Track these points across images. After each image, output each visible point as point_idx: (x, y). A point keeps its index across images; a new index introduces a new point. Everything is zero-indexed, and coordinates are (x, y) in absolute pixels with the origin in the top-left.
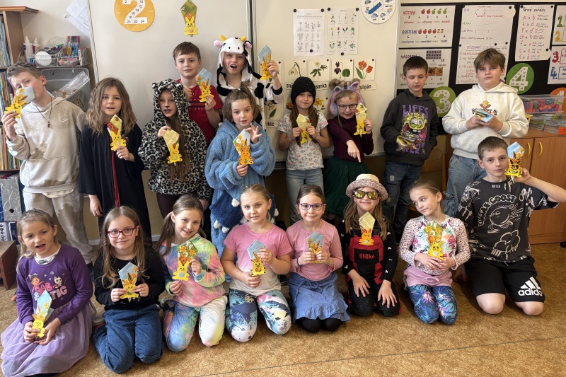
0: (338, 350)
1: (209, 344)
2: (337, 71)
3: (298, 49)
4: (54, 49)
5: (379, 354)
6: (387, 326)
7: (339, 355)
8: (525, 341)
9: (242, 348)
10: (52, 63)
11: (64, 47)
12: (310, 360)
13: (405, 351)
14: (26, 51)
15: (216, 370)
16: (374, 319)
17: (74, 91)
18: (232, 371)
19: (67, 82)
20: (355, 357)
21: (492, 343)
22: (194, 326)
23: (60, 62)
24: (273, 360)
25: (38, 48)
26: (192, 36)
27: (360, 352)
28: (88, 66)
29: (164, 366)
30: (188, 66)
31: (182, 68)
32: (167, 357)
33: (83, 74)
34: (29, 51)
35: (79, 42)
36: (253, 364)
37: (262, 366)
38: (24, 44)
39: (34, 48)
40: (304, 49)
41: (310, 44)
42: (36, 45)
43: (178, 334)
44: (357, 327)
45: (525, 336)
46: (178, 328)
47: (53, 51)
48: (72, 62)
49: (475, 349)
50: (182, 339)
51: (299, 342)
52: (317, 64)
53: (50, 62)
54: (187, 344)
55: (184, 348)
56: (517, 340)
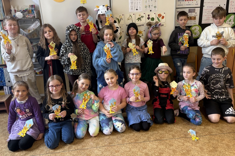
0: (148, 138)
1: (93, 136)
2: (148, 18)
3: (131, 9)
4: (24, 11)
5: (165, 139)
6: (169, 128)
7: (149, 139)
8: (229, 133)
9: (107, 137)
10: (23, 17)
11: (28, 10)
12: (136, 142)
14: (12, 12)
15: (96, 146)
16: (164, 125)
17: (33, 29)
18: (103, 146)
19: (30, 25)
20: (155, 140)
21: (214, 134)
22: (87, 128)
23: (27, 16)
24: (120, 141)
25: (17, 11)
26: (84, 4)
27: (157, 138)
28: (39, 18)
29: (75, 144)
30: (83, 17)
31: (80, 18)
32: (76, 141)
33: (37, 22)
34: (13, 12)
35: (34, 7)
36: (112, 143)
37: (115, 144)
38: (11, 9)
39: (15, 10)
40: (134, 9)
41: (136, 6)
42: (16, 9)
43: (80, 132)
44: (157, 128)
45: (229, 131)
46: (80, 129)
47: (23, 12)
48: (32, 16)
49: (207, 136)
50: (82, 133)
51: (132, 134)
52: (140, 15)
53: (22, 17)
54: (84, 135)
55: (83, 137)
56: (225, 133)
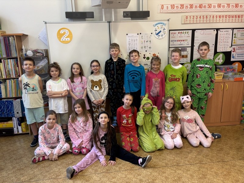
2: (144, 58)
8: (218, 162)
13: (169, 165)
14: (23, 51)
15: (95, 172)
17: (42, 66)
19: (39, 63)
21: (204, 162)
28: (47, 56)
33: (45, 59)
38: (22, 48)
40: (131, 49)
41: (133, 47)
48: (41, 55)
49: (197, 165)
53: (32, 55)
56: (214, 161)
